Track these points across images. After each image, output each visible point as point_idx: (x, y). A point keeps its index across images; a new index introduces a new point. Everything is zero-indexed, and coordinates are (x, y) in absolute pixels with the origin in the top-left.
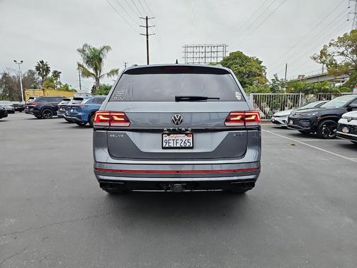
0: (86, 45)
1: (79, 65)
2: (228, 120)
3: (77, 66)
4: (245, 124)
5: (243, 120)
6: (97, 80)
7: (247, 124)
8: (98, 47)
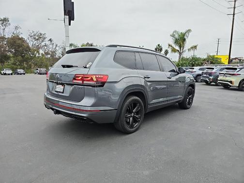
0: (175, 31)
1: (169, 45)
2: (74, 79)
3: (168, 46)
4: (83, 82)
5: (82, 80)
6: (180, 54)
7: (85, 82)
8: (184, 31)
